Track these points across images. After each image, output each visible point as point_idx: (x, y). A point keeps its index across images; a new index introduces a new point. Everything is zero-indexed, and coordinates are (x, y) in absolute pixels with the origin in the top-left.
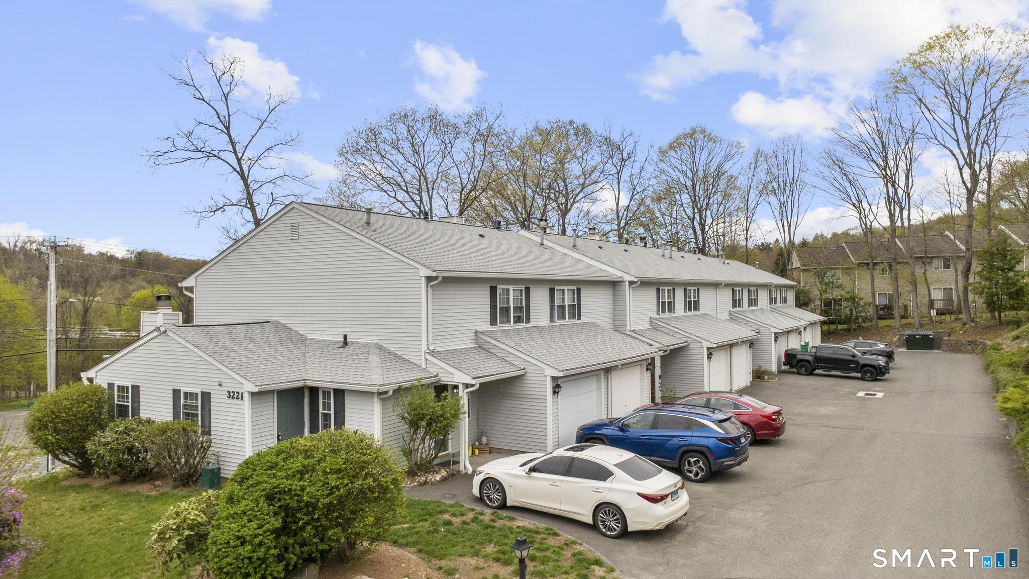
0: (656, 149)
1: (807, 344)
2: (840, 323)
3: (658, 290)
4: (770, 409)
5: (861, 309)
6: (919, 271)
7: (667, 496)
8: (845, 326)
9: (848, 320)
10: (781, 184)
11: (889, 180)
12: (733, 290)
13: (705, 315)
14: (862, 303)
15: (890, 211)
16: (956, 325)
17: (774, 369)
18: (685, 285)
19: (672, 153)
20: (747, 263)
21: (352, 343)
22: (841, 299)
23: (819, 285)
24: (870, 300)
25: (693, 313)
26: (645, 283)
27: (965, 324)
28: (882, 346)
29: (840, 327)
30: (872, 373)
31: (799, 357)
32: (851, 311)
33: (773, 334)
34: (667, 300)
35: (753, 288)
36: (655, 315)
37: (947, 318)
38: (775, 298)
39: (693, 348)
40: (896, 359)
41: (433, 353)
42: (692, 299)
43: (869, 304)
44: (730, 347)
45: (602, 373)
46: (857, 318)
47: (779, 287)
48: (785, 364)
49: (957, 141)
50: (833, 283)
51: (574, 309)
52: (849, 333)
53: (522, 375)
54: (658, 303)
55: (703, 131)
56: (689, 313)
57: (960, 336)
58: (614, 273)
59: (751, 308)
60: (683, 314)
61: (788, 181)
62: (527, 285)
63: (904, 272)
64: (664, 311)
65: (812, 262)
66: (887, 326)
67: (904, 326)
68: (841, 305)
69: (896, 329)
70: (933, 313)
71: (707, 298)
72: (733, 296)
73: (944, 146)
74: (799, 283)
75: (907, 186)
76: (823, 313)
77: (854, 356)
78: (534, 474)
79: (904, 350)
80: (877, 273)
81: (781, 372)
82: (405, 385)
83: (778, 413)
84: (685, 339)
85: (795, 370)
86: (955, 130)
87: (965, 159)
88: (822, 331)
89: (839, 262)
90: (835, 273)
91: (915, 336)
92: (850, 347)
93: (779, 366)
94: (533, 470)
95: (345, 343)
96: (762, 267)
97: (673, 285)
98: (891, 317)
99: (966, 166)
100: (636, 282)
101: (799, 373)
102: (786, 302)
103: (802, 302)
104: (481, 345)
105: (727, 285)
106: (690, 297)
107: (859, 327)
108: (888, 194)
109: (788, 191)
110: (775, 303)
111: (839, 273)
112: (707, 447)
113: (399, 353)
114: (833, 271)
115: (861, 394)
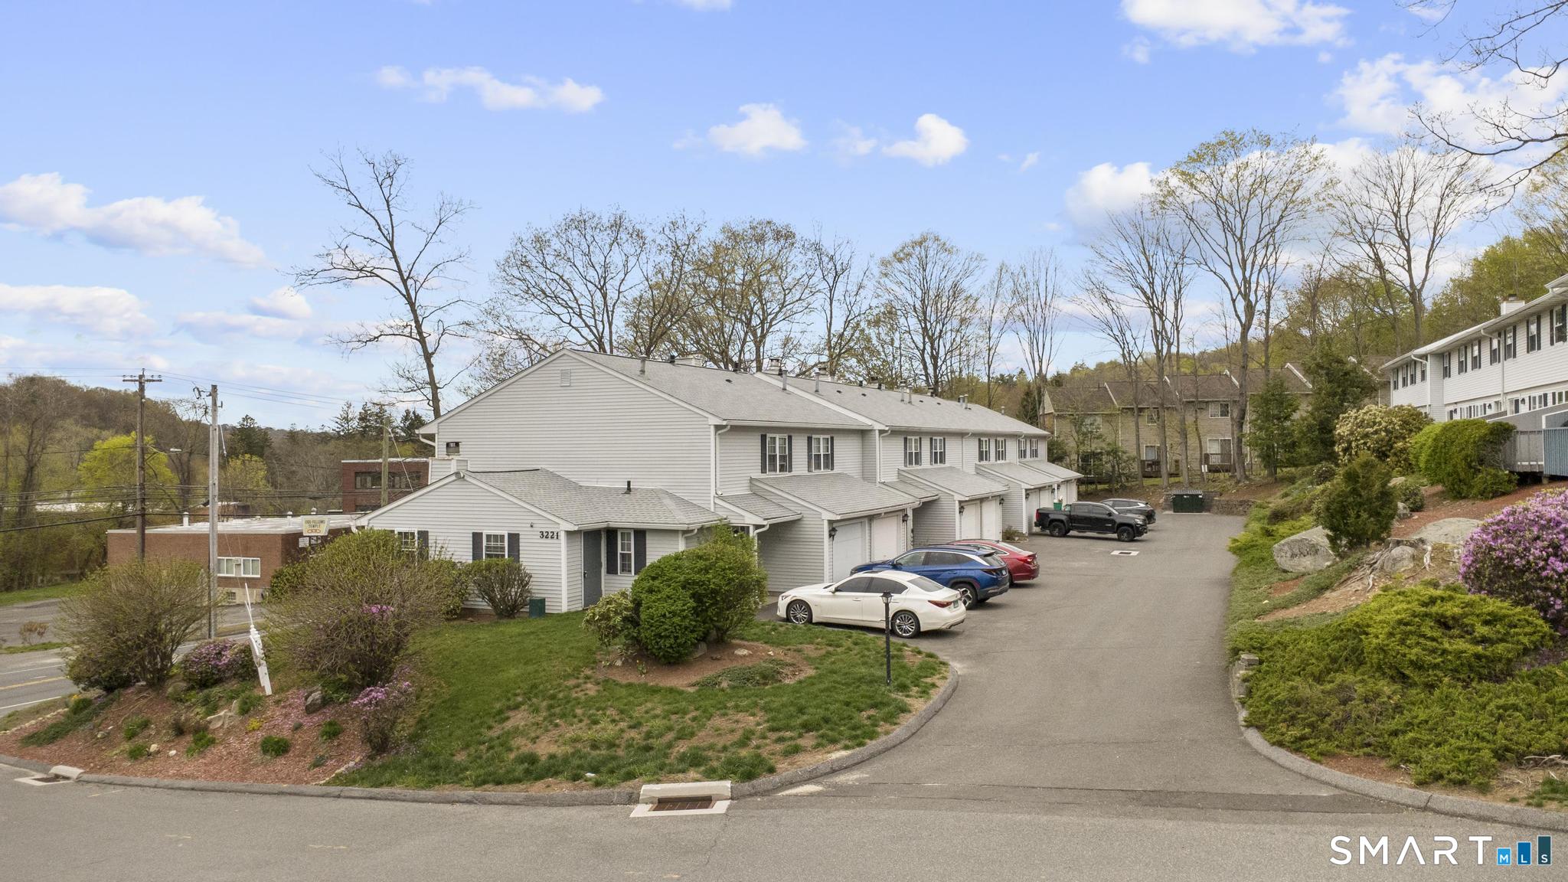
0: (877, 259)
1: (1060, 502)
2: (1100, 483)
3: (906, 439)
4: (1025, 553)
5: (1124, 464)
6: (1190, 419)
7: (951, 603)
8: (1106, 486)
9: (1109, 480)
10: (1031, 308)
11: (1158, 312)
12: (980, 440)
13: (951, 468)
14: (1125, 457)
15: (1157, 346)
16: (1229, 483)
17: (1025, 530)
18: (932, 434)
19: (898, 265)
20: (989, 406)
21: (636, 489)
22: (1101, 453)
23: (1075, 435)
24: (1134, 453)
25: (939, 465)
26: (895, 432)
27: (1238, 482)
28: (1142, 505)
29: (1100, 487)
30: (1128, 533)
31: (1052, 517)
32: (1113, 467)
33: (1024, 491)
34: (914, 451)
35: (1001, 438)
36: (902, 467)
37: (1221, 475)
38: (1025, 451)
39: (944, 500)
40: (1157, 522)
41: (721, 498)
42: (938, 451)
43: (1134, 459)
44: (981, 502)
45: (866, 520)
46: (1120, 475)
47: (1030, 438)
48: (1036, 525)
49: (1231, 266)
50: (1091, 432)
51: (828, 459)
52: (1109, 493)
53: (799, 520)
54: (905, 453)
55: (937, 239)
56: (935, 466)
57: (1233, 496)
58: (864, 422)
59: (999, 462)
60: (929, 466)
61: (1039, 305)
62: (790, 432)
63: (1172, 420)
64: (911, 463)
65: (1067, 407)
66: (1153, 485)
67: (1171, 486)
68: (1101, 460)
69: (1164, 488)
70: (1205, 469)
71: (953, 449)
72: (980, 448)
73: (1215, 273)
74: (1053, 433)
75: (1176, 318)
76: (1081, 469)
77: (1110, 514)
78: (837, 593)
79: (1171, 512)
80: (1144, 421)
81: (1031, 534)
82: (707, 525)
83: (1033, 557)
84: (936, 493)
85: (1048, 532)
86: (1228, 253)
87: (1239, 288)
88: (1078, 492)
89: (1098, 407)
90: (1095, 420)
91: (1183, 495)
92: (1111, 507)
93: (1030, 528)
94: (837, 590)
95: (629, 489)
96: (1008, 413)
97: (920, 433)
98: (1157, 474)
99: (1240, 296)
100: (886, 431)
101: (1052, 535)
102: (1036, 456)
103: (1056, 456)
104: (756, 491)
105: (974, 435)
106: (936, 449)
107: (1123, 487)
108: (1155, 327)
109: (1039, 318)
110: (1025, 457)
111: (1099, 420)
112: (975, 579)
113: (686, 498)
114: (1092, 419)
115: (1116, 553)
